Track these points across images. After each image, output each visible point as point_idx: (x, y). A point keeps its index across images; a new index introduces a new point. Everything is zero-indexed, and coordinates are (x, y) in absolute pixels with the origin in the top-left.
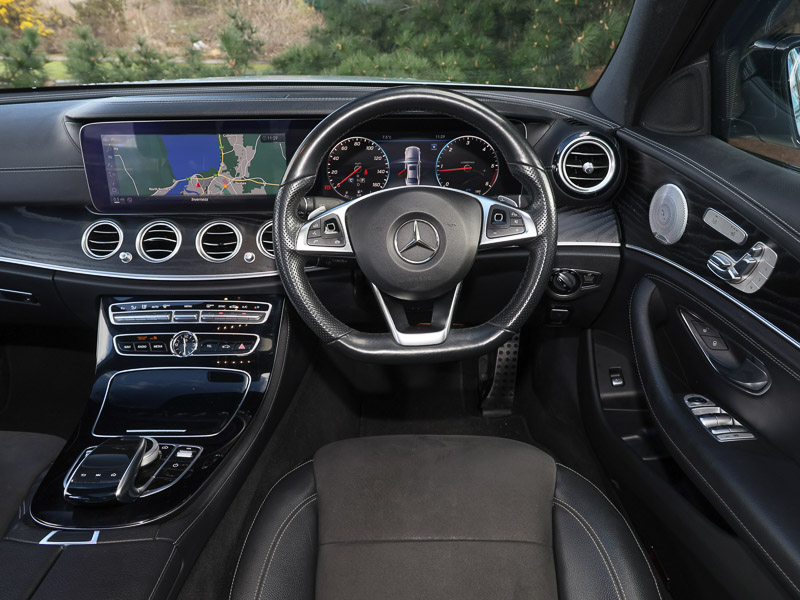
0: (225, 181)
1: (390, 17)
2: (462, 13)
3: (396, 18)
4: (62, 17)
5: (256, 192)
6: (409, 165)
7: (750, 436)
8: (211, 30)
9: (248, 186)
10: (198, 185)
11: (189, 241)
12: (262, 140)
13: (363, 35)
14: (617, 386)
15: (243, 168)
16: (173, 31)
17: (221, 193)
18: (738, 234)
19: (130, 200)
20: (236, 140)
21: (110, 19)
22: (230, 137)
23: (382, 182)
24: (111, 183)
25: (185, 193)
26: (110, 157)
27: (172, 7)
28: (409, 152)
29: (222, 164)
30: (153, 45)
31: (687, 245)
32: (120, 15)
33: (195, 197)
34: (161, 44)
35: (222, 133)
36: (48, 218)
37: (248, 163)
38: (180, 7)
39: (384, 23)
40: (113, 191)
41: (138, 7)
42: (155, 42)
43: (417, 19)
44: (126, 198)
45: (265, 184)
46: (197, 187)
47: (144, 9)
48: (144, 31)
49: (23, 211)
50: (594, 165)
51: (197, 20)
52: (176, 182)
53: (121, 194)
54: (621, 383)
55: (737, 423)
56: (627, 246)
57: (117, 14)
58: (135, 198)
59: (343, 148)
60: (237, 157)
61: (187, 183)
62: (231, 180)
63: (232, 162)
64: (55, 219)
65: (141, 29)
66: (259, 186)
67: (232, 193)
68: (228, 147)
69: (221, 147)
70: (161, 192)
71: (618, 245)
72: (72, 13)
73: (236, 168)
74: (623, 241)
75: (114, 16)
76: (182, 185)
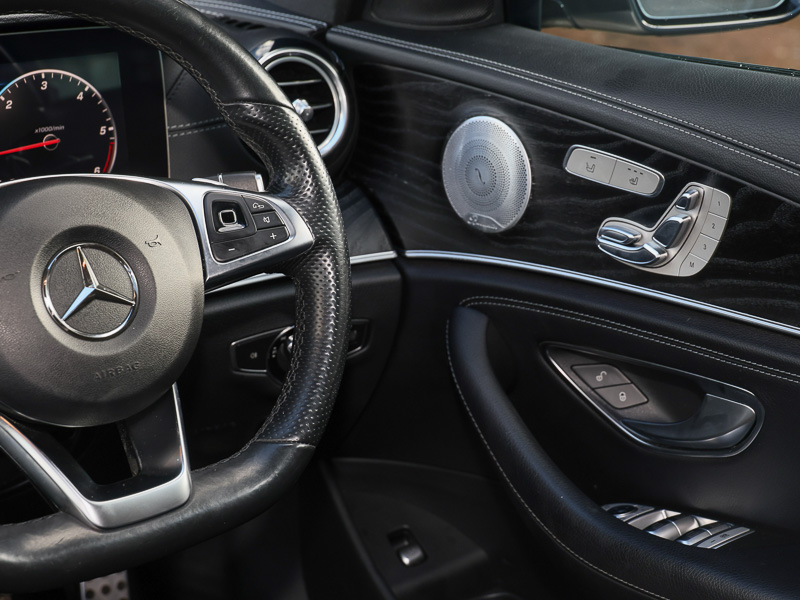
7: (742, 532)
14: (413, 564)
18: (644, 180)
31: (540, 224)
50: (310, 104)
54: (417, 554)
55: (706, 521)
56: (410, 254)
71: (391, 255)
74: (397, 245)
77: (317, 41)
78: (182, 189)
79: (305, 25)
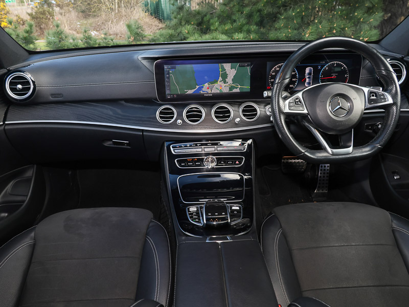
0: (221, 86)
1: (206, 16)
2: (242, 13)
3: (208, 17)
4: (22, 20)
5: (235, 91)
6: (307, 76)
8: (99, 25)
9: (231, 88)
10: (208, 88)
11: (208, 114)
12: (240, 66)
13: (192, 25)
14: (397, 179)
15: (229, 80)
16: (78, 26)
17: (219, 92)
19: (175, 96)
20: (227, 66)
21: (47, 21)
22: (225, 65)
23: (294, 84)
24: (167, 88)
25: (202, 92)
26: (168, 76)
27: (77, 14)
28: (307, 70)
29: (220, 78)
30: (70, 33)
32: (53, 18)
33: (206, 94)
34: (74, 33)
35: (221, 63)
36: (137, 106)
37: (232, 77)
38: (81, 14)
39: (202, 19)
40: (167, 92)
41: (62, 14)
42: (71, 32)
43: (219, 17)
44: (173, 95)
45: (239, 87)
46: (207, 89)
47: (64, 15)
48: (65, 26)
49: (123, 102)
50: (398, 73)
51: (91, 20)
52: (197, 87)
53: (172, 93)
54: (399, 177)
57: (51, 17)
58: (178, 95)
59: (277, 69)
60: (227, 74)
61: (203, 87)
62: (224, 85)
63: (225, 76)
64: (140, 106)
65: (63, 26)
66: (237, 88)
67: (224, 92)
68: (224, 69)
69: (220, 70)
70: (190, 92)
72: (28, 18)
73: (226, 80)
75: (50, 19)
76: (200, 88)
77: (401, 60)
78: (363, 88)
79: (399, 56)
